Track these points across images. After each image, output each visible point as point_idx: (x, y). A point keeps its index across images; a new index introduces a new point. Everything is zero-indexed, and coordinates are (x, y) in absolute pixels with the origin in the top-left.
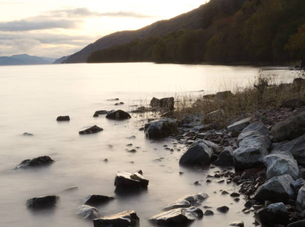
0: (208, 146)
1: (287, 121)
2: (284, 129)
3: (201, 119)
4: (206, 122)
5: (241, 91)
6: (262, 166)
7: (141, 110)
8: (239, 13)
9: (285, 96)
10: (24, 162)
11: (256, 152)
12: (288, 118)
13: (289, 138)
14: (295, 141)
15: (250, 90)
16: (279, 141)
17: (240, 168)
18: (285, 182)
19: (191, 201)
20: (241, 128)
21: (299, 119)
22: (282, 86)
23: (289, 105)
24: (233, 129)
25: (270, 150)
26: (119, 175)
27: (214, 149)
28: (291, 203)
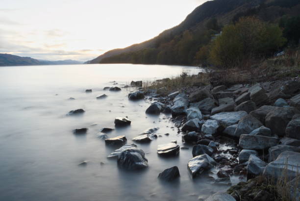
0: (160, 105)
1: (196, 93)
2: (195, 96)
3: (156, 91)
4: (158, 93)
5: (174, 78)
6: (185, 114)
7: (127, 87)
8: (173, 41)
9: (195, 81)
10: (71, 112)
11: (182, 108)
12: (197, 91)
13: (197, 101)
14: (200, 102)
15: (178, 78)
16: (192, 102)
17: (174, 115)
18: (196, 121)
19: (152, 131)
20: (175, 96)
21: (202, 92)
22: (193, 76)
23: (197, 85)
24: (171, 96)
25: (188, 107)
26: (117, 118)
27: (162, 106)
28: (199, 132)
